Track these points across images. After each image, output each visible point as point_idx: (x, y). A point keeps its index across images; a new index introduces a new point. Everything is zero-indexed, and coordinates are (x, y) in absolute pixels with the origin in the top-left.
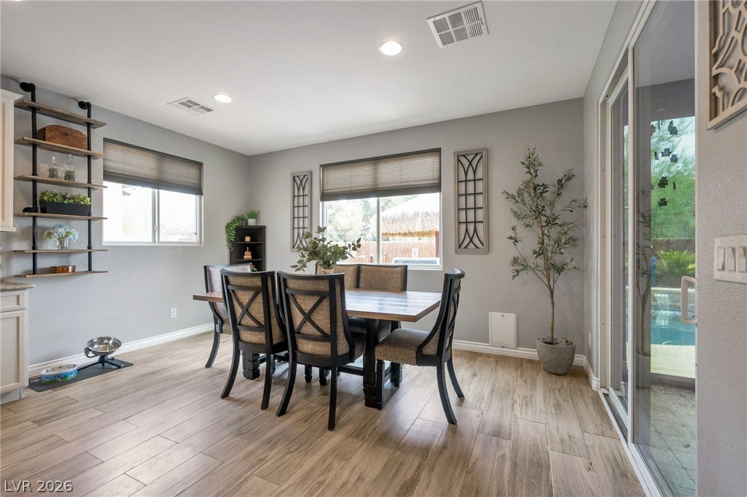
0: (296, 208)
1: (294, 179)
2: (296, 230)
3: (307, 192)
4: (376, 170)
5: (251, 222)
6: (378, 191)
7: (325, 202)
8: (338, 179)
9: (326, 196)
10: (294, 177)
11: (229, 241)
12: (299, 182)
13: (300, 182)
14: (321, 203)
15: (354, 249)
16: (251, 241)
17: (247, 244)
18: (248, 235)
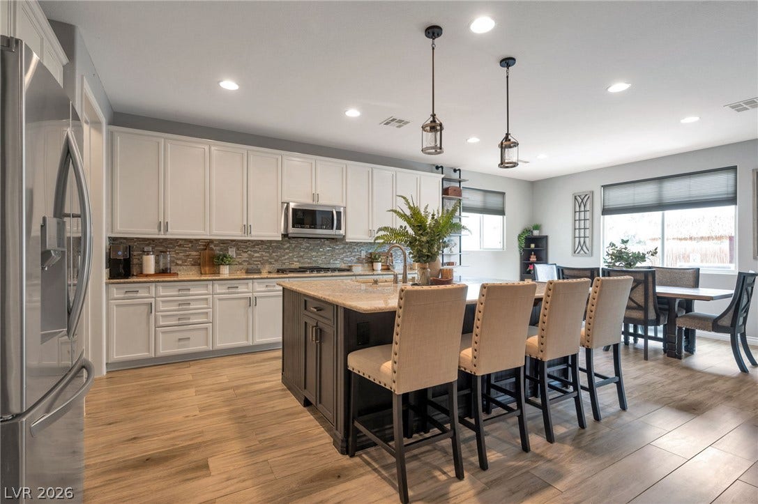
0: (577, 222)
1: (575, 198)
2: (577, 240)
3: (588, 207)
4: (661, 188)
5: (536, 233)
6: (660, 206)
7: (606, 216)
8: (619, 197)
9: (606, 211)
10: (575, 197)
11: (520, 247)
12: (580, 200)
13: (582, 201)
14: (602, 217)
15: (652, 255)
16: (535, 247)
17: (533, 250)
18: (533, 243)
